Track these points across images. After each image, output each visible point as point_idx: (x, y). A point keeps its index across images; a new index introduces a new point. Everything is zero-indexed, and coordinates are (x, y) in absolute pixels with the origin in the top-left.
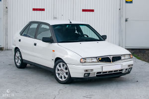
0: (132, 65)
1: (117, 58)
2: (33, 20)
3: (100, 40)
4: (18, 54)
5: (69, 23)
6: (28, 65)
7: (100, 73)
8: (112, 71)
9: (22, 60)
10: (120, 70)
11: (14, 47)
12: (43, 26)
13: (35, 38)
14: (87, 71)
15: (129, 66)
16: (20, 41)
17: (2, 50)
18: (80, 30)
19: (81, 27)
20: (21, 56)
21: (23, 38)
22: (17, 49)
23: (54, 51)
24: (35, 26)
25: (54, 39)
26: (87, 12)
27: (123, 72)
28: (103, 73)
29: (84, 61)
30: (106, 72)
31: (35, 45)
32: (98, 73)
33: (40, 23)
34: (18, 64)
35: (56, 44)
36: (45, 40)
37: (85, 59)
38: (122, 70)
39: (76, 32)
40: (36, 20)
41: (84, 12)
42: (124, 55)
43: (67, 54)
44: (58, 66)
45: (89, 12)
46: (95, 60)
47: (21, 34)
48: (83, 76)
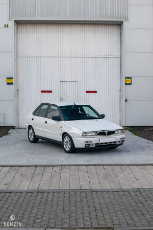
0: (124, 138)
1: (111, 133)
2: (44, 102)
3: (100, 118)
4: (31, 131)
5: (73, 104)
6: (40, 140)
7: (98, 144)
8: (107, 143)
9: (35, 136)
10: (114, 142)
11: (28, 125)
12: (52, 107)
13: (46, 117)
14: (87, 142)
15: (121, 139)
16: (33, 119)
17: (14, 129)
18: (82, 110)
19: (83, 107)
20: (34, 133)
21: (36, 118)
22: (30, 127)
23: (61, 127)
24: (45, 107)
25: (62, 117)
26: (90, 94)
27: (117, 143)
28: (101, 144)
29: (85, 134)
30: (103, 144)
31: (46, 122)
32: (96, 144)
33: (49, 105)
34: (31, 139)
35: (63, 122)
36: (54, 118)
37: (86, 133)
39: (80, 112)
40: (46, 102)
41: (88, 94)
42: (118, 130)
43: (72, 130)
44: (65, 139)
45: (92, 93)
46: (94, 134)
47: (34, 114)
48: (84, 147)
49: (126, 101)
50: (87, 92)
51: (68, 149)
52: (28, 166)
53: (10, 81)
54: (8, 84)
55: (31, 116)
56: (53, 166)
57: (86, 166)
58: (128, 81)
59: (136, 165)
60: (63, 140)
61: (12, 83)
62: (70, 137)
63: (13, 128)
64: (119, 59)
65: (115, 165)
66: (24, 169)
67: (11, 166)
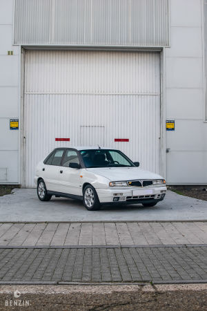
0: (165, 191)
1: (148, 183)
3: (132, 166)
4: (41, 186)
5: (98, 148)
6: (53, 197)
7: (130, 197)
8: (143, 197)
9: (46, 191)
10: (152, 196)
11: (37, 178)
12: (70, 154)
13: (61, 165)
14: (116, 194)
15: (162, 191)
16: (44, 170)
17: (20, 188)
18: (110, 157)
19: (110, 152)
20: (45, 188)
21: (48, 167)
22: (40, 180)
23: (81, 177)
24: (59, 154)
25: (82, 165)
26: (120, 142)
27: (156, 198)
28: (134, 197)
29: (113, 184)
30: (137, 197)
31: (61, 172)
32: (128, 197)
33: (66, 150)
34: (42, 197)
35: (84, 170)
36: (73, 166)
37: (114, 182)
38: (154, 196)
39: (106, 160)
41: (117, 142)
42: (156, 180)
43: (96, 178)
44: (86, 192)
45: (123, 142)
46: (125, 184)
47: (45, 163)
48: (112, 201)
49: (167, 151)
50: (116, 140)
51: (91, 205)
52: (36, 223)
53: (14, 125)
54: (11, 128)
55: (41, 165)
56: (70, 223)
57: (115, 222)
58: (170, 126)
59: (182, 222)
60: (84, 193)
61: (17, 128)
62: (94, 189)
63: (18, 186)
64: (158, 97)
65: (153, 222)
66: (31, 226)
67: (14, 223)
